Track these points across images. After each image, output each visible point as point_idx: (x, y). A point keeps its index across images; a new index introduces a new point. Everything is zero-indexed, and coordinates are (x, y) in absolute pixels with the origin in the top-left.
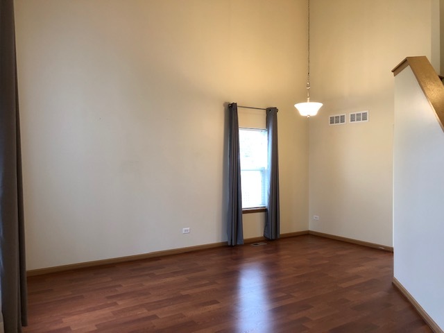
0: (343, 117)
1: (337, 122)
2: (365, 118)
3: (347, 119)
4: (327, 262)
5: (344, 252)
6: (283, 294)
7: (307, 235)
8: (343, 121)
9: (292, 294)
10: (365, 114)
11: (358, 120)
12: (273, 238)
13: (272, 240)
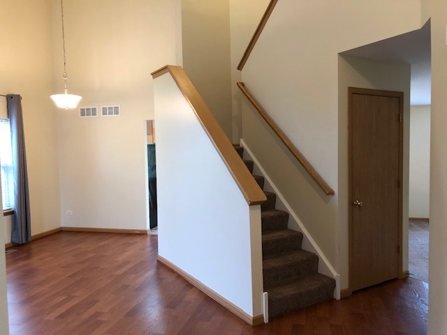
0: (94, 109)
1: (88, 115)
2: (117, 113)
3: (99, 112)
4: (94, 254)
5: (106, 242)
6: (64, 298)
7: (60, 232)
8: (94, 114)
9: (72, 295)
10: (117, 109)
11: (110, 113)
12: (24, 242)
13: (23, 245)
